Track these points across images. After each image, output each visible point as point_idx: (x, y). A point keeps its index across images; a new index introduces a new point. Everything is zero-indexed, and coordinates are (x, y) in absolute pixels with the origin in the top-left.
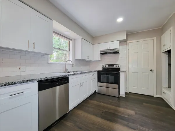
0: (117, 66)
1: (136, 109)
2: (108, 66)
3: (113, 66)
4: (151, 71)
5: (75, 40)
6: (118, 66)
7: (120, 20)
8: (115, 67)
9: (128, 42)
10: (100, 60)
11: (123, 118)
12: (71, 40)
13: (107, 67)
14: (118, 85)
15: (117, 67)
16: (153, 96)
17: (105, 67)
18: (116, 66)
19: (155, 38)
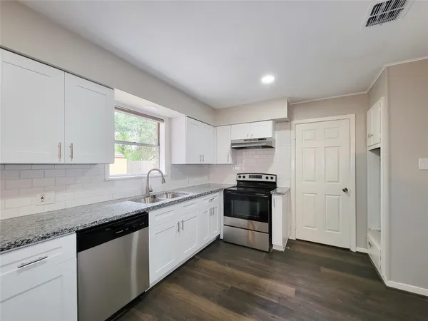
0: (269, 177)
1: (300, 282)
2: (250, 177)
3: (260, 177)
4: (345, 190)
5: (170, 119)
6: (272, 178)
7: (268, 79)
8: (264, 179)
9: (294, 122)
10: (230, 162)
11: (265, 305)
12: (163, 121)
13: (247, 178)
14: (267, 224)
15: (270, 180)
16: (348, 250)
17: (242, 179)
18: (267, 178)
19: (352, 116)
